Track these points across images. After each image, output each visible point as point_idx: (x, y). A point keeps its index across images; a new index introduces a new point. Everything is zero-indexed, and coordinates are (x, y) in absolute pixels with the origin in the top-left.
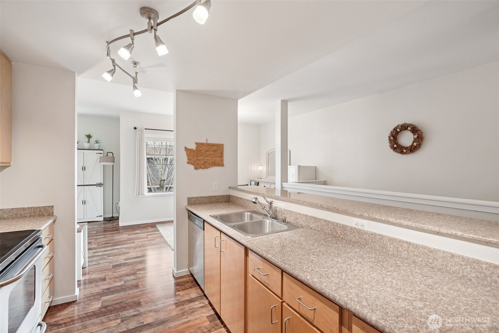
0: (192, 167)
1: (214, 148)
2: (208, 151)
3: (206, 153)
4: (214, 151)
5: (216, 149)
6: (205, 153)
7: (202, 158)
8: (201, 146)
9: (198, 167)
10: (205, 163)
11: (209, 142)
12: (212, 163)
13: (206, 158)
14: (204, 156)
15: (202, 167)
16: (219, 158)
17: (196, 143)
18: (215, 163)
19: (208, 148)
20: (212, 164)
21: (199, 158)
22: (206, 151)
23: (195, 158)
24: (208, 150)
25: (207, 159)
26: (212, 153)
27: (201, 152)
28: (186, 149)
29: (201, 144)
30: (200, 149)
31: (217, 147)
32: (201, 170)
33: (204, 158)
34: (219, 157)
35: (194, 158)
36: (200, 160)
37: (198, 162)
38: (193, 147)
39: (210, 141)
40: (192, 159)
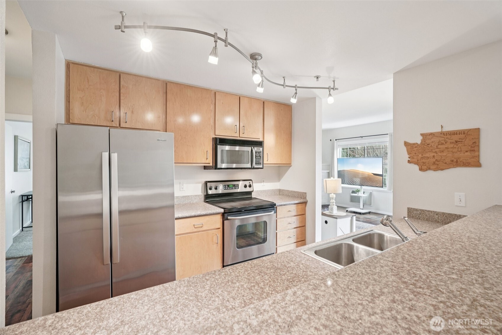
0: (416, 167)
1: (456, 138)
2: (442, 144)
3: (439, 146)
4: (456, 142)
5: (460, 139)
6: (437, 146)
7: (432, 154)
8: (430, 137)
9: (424, 167)
10: (436, 162)
11: (446, 129)
12: (452, 161)
13: (440, 154)
14: (436, 152)
15: (431, 167)
16: (468, 154)
17: (422, 135)
18: (457, 162)
19: (443, 139)
20: (451, 164)
21: (427, 155)
22: (439, 145)
23: (420, 155)
24: (443, 142)
25: (441, 156)
26: (452, 146)
27: (429, 146)
28: (406, 144)
29: (429, 135)
30: (428, 141)
31: (462, 136)
32: (430, 173)
33: (435, 154)
34: (467, 151)
35: (418, 156)
36: (428, 158)
37: (424, 161)
38: (418, 140)
39: (448, 128)
40: (415, 157)
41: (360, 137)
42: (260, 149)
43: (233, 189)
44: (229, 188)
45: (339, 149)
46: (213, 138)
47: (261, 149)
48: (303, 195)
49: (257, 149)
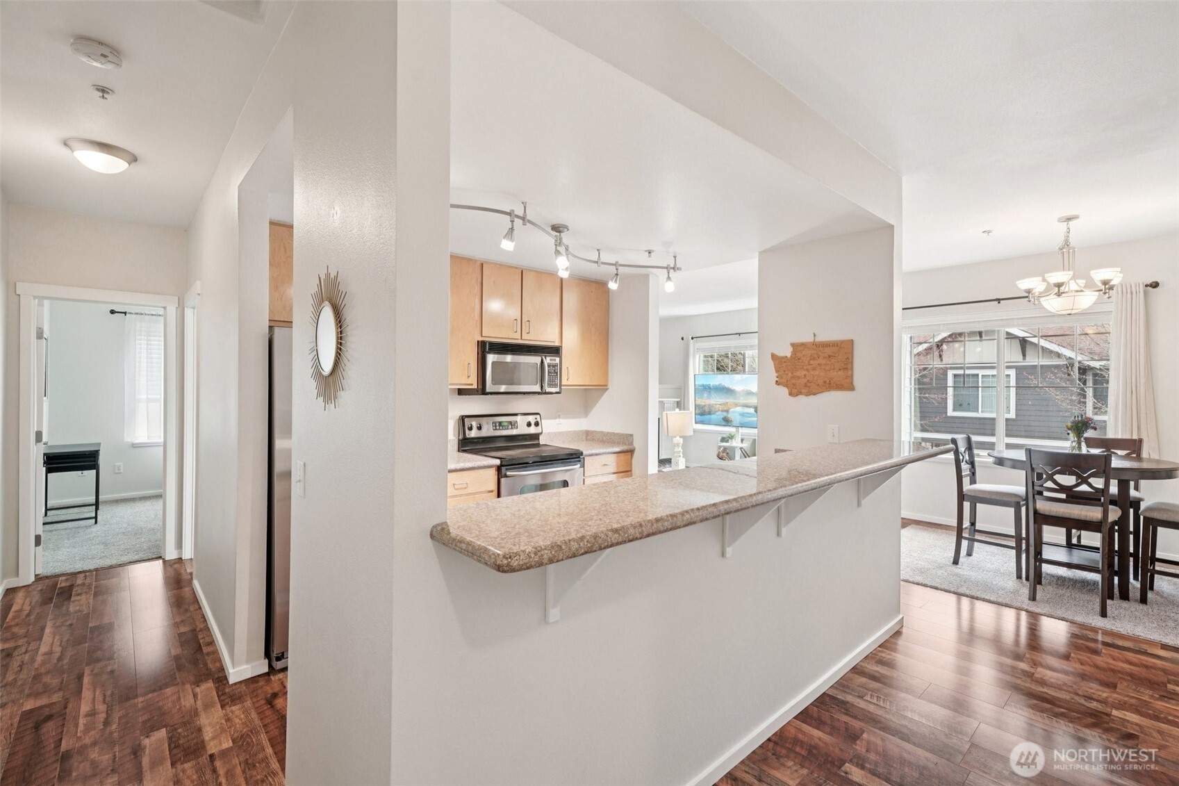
0: (785, 391)
1: (828, 351)
2: (814, 359)
3: (812, 362)
4: (829, 356)
5: (833, 352)
6: (809, 362)
7: (804, 372)
8: (800, 348)
9: (795, 391)
10: (808, 384)
11: (820, 338)
12: (825, 382)
13: (812, 373)
14: (807, 370)
15: (803, 391)
16: (841, 373)
17: (792, 345)
18: (830, 384)
19: (815, 352)
20: (824, 386)
21: (798, 374)
22: (811, 359)
23: (790, 374)
24: (816, 356)
25: (813, 375)
26: (824, 361)
27: (801, 361)
28: (774, 357)
29: (800, 346)
30: (799, 355)
31: (835, 349)
32: (802, 398)
33: (806, 372)
34: (840, 370)
35: (787, 374)
36: (799, 377)
37: (794, 381)
38: (787, 352)
39: (822, 338)
40: (784, 377)
41: (737, 334)
42: (555, 360)
43: (508, 429)
44: (501, 428)
45: (697, 356)
46: (478, 341)
47: (558, 360)
48: (628, 438)
49: (551, 360)
